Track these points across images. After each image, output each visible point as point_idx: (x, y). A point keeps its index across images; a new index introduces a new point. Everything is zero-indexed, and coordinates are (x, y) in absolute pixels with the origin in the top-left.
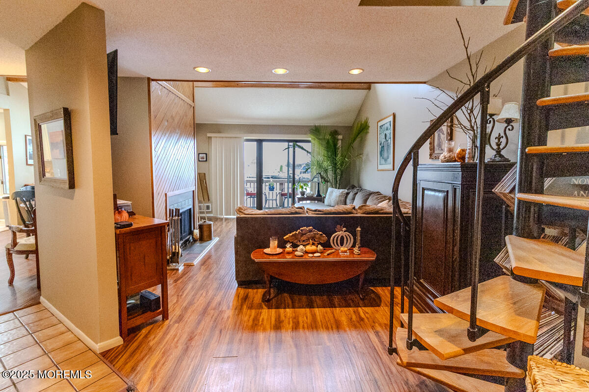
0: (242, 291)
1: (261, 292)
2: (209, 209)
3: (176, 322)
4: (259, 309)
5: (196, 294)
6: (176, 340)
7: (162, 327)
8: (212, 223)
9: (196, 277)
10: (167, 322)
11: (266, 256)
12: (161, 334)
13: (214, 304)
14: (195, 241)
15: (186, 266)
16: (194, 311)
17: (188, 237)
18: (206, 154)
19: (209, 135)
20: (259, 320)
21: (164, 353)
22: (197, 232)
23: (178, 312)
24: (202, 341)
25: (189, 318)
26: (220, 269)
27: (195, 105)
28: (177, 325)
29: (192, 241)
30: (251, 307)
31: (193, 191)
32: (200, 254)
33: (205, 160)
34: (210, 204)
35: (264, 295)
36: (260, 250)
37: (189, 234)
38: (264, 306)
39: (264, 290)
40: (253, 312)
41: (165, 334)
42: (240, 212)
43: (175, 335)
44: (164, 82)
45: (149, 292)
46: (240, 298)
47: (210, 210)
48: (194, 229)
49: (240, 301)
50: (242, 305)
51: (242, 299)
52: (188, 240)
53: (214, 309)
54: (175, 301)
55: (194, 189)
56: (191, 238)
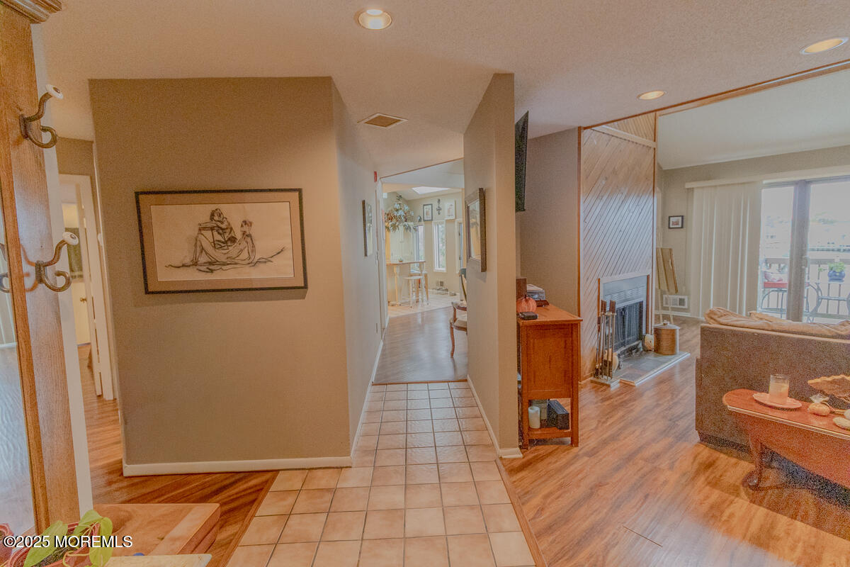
0: (705, 452)
1: (745, 467)
2: (684, 305)
3: (586, 454)
4: (730, 493)
5: (624, 428)
6: (580, 476)
7: (568, 453)
8: (678, 328)
9: (632, 405)
10: (575, 450)
11: (756, 405)
12: (564, 460)
13: (648, 453)
14: (647, 351)
15: (622, 384)
16: (615, 450)
17: (636, 343)
18: (682, 217)
19: (688, 185)
20: (722, 512)
21: (561, 486)
22: (650, 339)
23: (592, 443)
24: (615, 496)
25: (604, 457)
26: (676, 404)
27: (657, 145)
28: (586, 459)
29: (642, 350)
30: (714, 484)
31: (648, 277)
32: (649, 371)
33: (680, 226)
34: (686, 298)
35: (751, 475)
36: (748, 391)
37: (638, 340)
38: (743, 494)
39: (752, 467)
40: (716, 495)
41: (569, 464)
42: (712, 318)
43: (581, 471)
44: (604, 126)
45: (559, 404)
46: (697, 461)
47: (686, 307)
48: (647, 332)
49: (696, 466)
50: (697, 473)
51: (700, 464)
52: (635, 348)
53: (646, 460)
54: (592, 427)
55: (649, 272)
56: (640, 345)
